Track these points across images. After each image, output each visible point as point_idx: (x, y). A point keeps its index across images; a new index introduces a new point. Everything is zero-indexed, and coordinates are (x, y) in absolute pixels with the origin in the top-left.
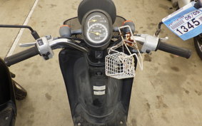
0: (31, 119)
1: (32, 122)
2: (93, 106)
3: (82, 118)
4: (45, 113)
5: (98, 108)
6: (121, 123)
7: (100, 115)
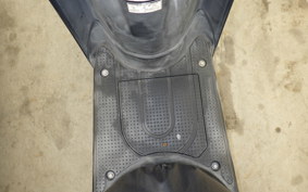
0: (13, 44)
1: (16, 50)
2: (131, 37)
3: (110, 57)
4: (39, 30)
5: (144, 41)
6: (202, 63)
7: (152, 53)
